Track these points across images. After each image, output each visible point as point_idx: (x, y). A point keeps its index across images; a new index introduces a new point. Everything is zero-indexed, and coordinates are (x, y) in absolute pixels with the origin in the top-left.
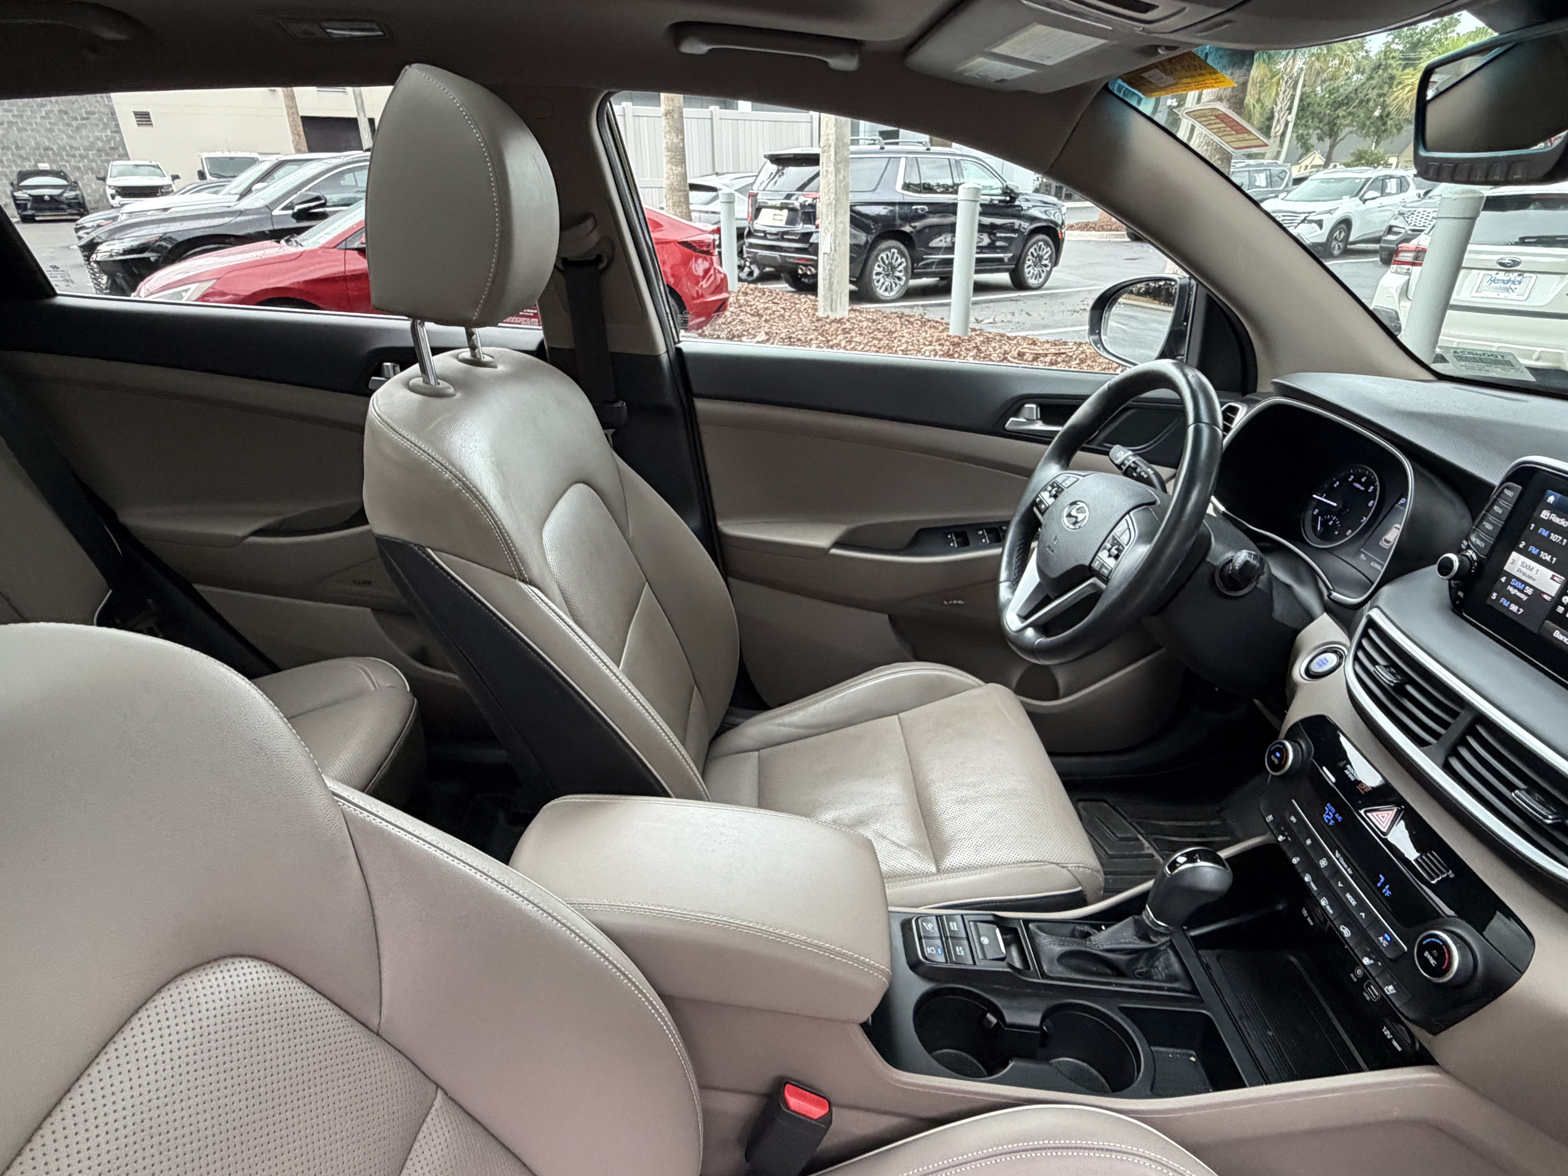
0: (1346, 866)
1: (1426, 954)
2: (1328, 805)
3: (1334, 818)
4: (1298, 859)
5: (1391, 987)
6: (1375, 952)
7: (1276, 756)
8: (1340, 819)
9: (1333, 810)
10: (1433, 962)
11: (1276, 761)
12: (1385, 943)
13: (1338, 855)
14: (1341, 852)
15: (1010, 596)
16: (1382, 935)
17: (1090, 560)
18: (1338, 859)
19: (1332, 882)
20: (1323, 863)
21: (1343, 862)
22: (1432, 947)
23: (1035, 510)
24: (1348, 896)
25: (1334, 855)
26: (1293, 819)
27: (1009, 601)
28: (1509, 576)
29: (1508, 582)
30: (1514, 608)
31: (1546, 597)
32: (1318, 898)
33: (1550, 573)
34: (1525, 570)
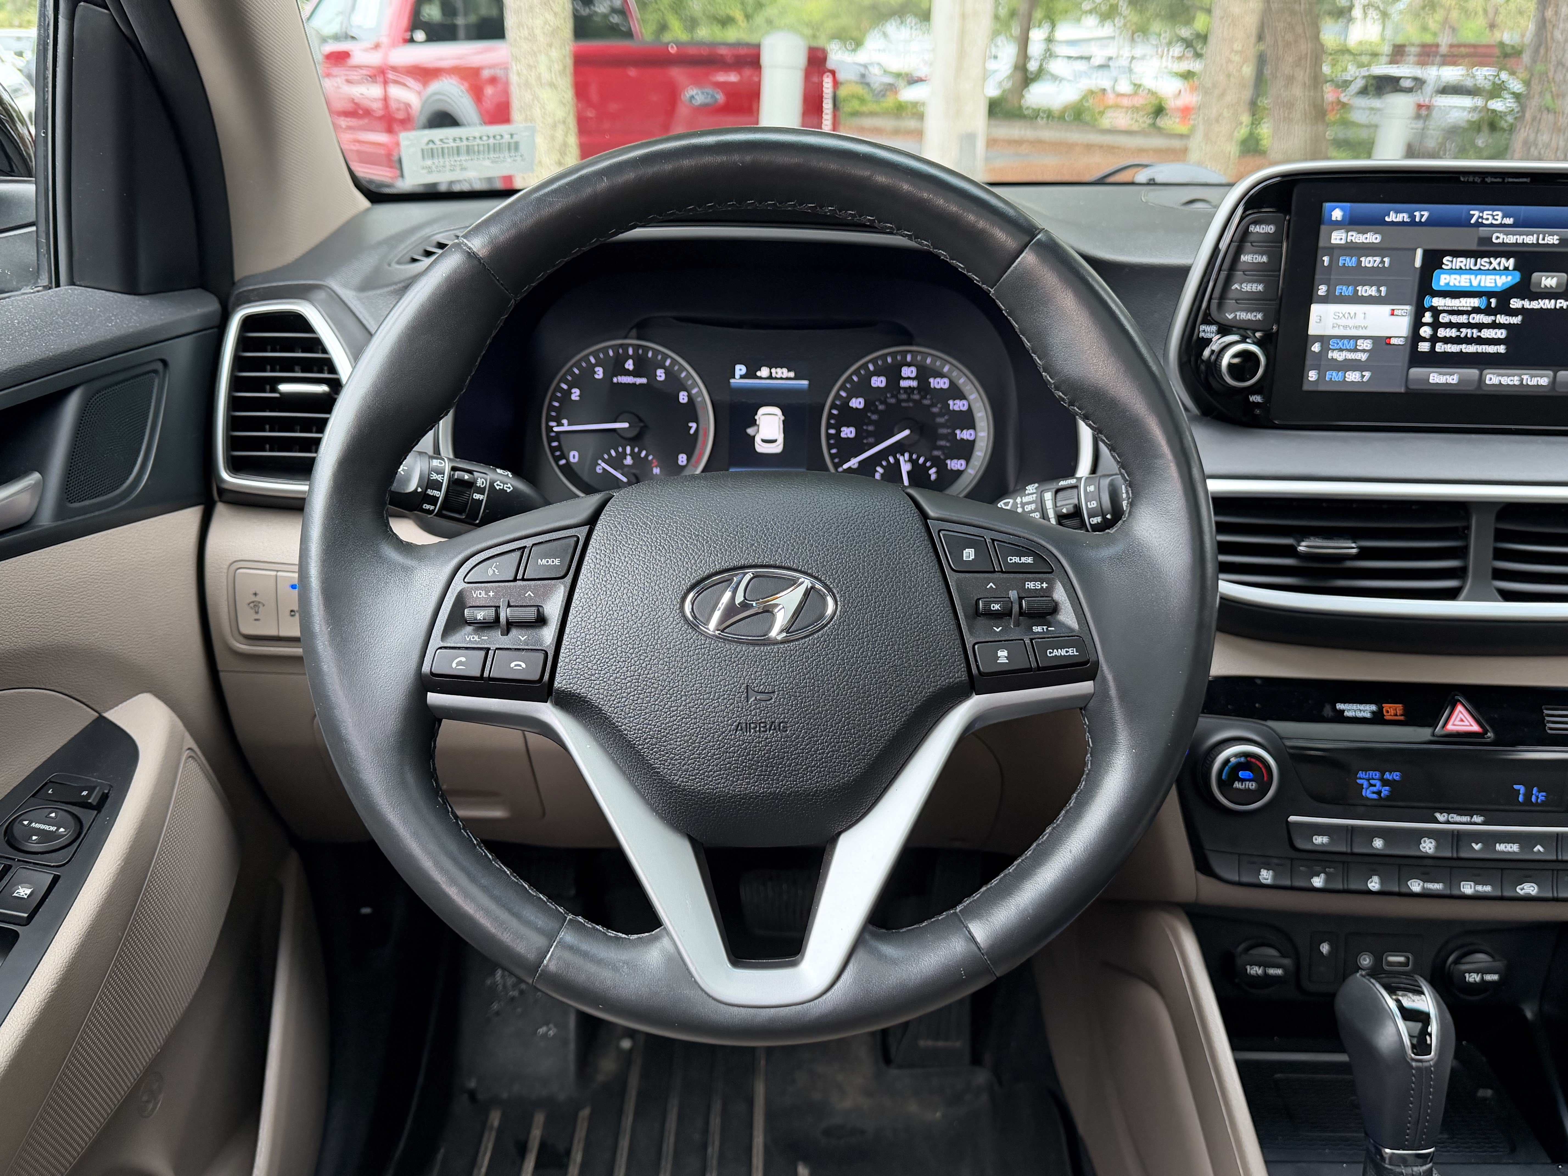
0: (1467, 819)
3: (1385, 783)
7: (1243, 780)
8: (1396, 776)
9: (1373, 775)
11: (1251, 786)
13: (1440, 817)
14: (1442, 810)
17: (964, 669)
18: (1448, 822)
19: (1463, 855)
20: (1428, 846)
21: (1458, 818)
23: (438, 698)
24: (1501, 848)
25: (1437, 821)
26: (1318, 840)
28: (1323, 339)
29: (1325, 348)
30: (1353, 376)
31: (1393, 341)
32: (1455, 892)
33: (1387, 308)
34: (1343, 322)
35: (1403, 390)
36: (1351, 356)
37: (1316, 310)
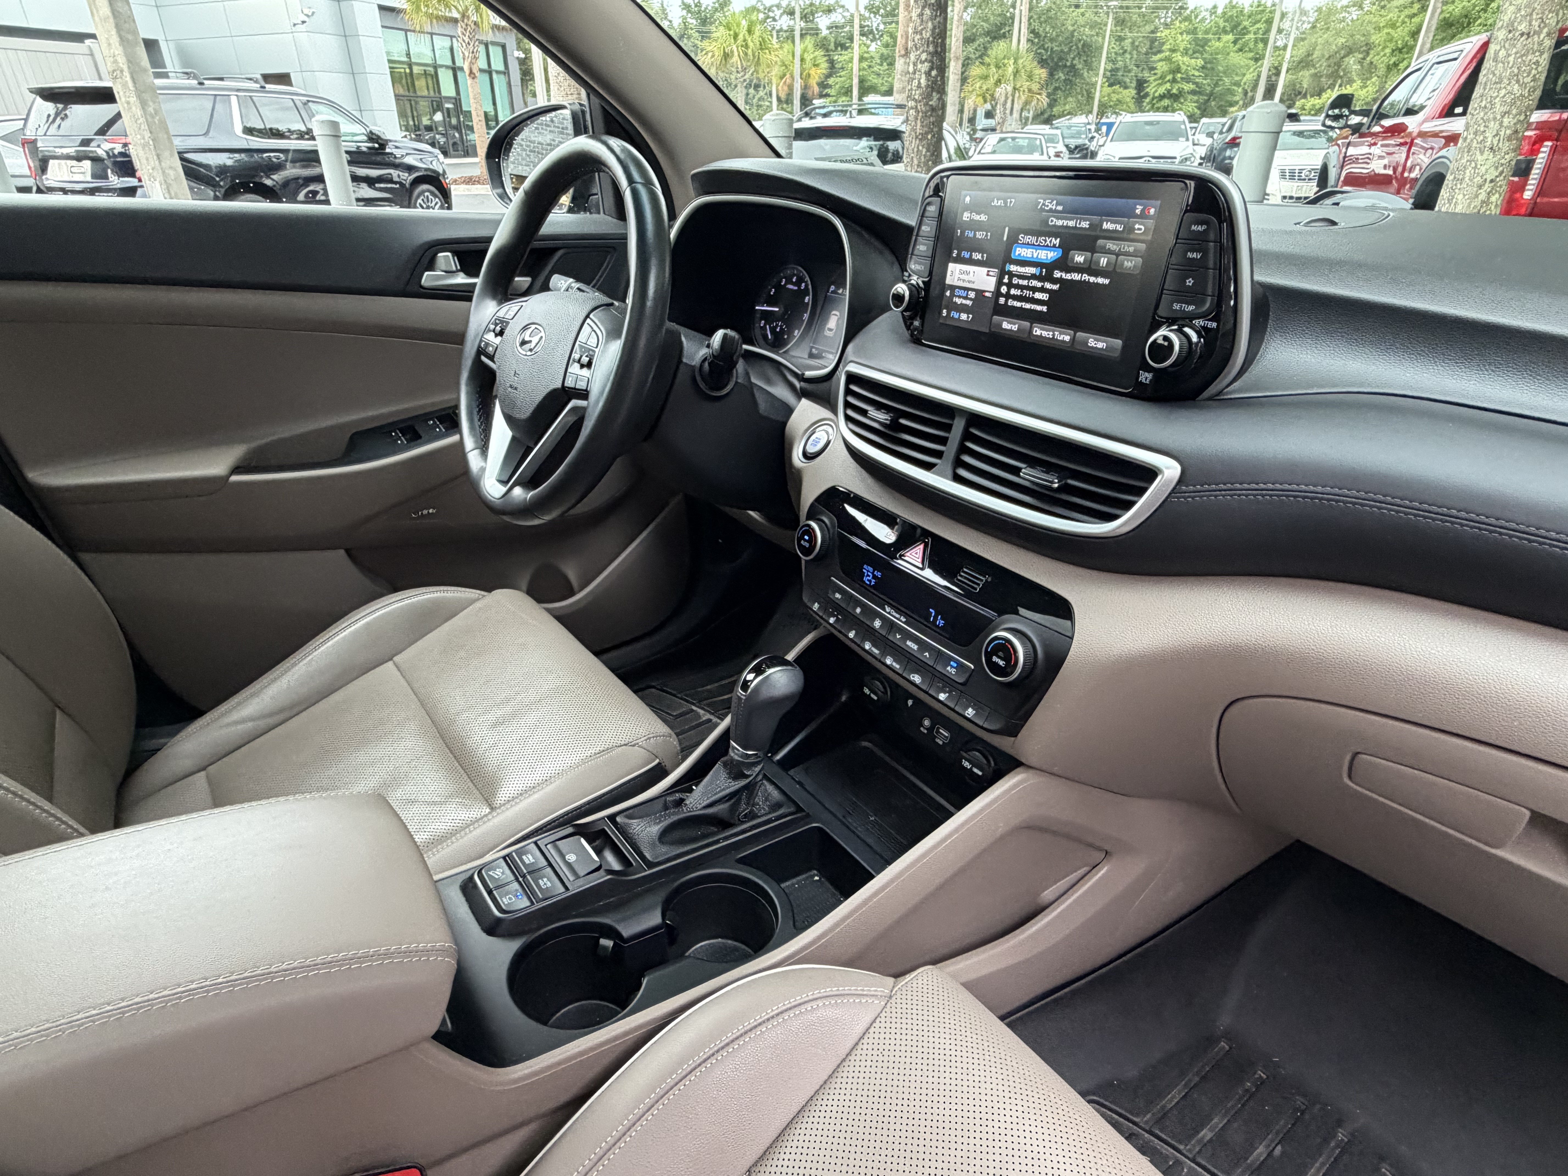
0: (898, 616)
1: (995, 659)
2: (865, 566)
3: (874, 577)
4: (854, 632)
5: (970, 710)
6: (947, 683)
7: (805, 540)
8: (879, 574)
9: (871, 569)
10: (1001, 663)
11: (807, 545)
12: (953, 671)
13: (888, 609)
14: (890, 605)
15: (483, 464)
16: (949, 665)
17: (561, 382)
18: (889, 613)
19: (890, 638)
20: (877, 624)
21: (894, 614)
22: (995, 651)
23: (483, 358)
24: (909, 643)
25: (884, 610)
26: (838, 596)
27: (483, 470)
28: (953, 288)
29: (953, 295)
30: (964, 316)
31: (987, 294)
32: (882, 660)
33: (985, 270)
34: (963, 277)
35: (987, 331)
36: (964, 302)
37: (951, 266)
